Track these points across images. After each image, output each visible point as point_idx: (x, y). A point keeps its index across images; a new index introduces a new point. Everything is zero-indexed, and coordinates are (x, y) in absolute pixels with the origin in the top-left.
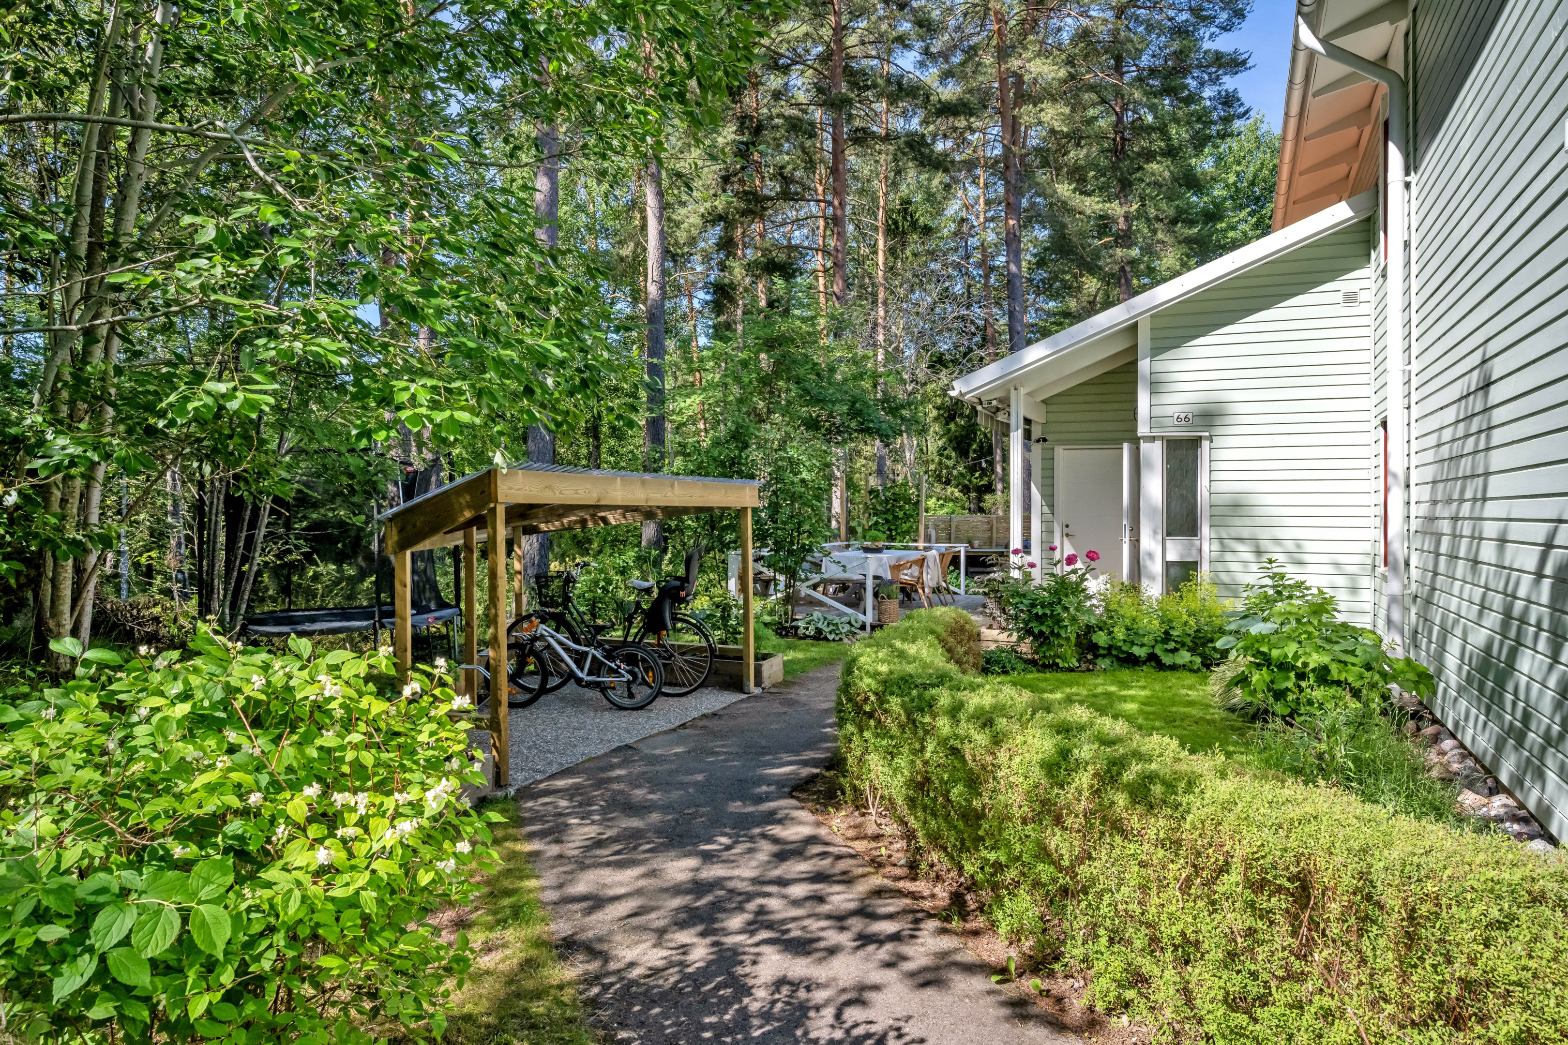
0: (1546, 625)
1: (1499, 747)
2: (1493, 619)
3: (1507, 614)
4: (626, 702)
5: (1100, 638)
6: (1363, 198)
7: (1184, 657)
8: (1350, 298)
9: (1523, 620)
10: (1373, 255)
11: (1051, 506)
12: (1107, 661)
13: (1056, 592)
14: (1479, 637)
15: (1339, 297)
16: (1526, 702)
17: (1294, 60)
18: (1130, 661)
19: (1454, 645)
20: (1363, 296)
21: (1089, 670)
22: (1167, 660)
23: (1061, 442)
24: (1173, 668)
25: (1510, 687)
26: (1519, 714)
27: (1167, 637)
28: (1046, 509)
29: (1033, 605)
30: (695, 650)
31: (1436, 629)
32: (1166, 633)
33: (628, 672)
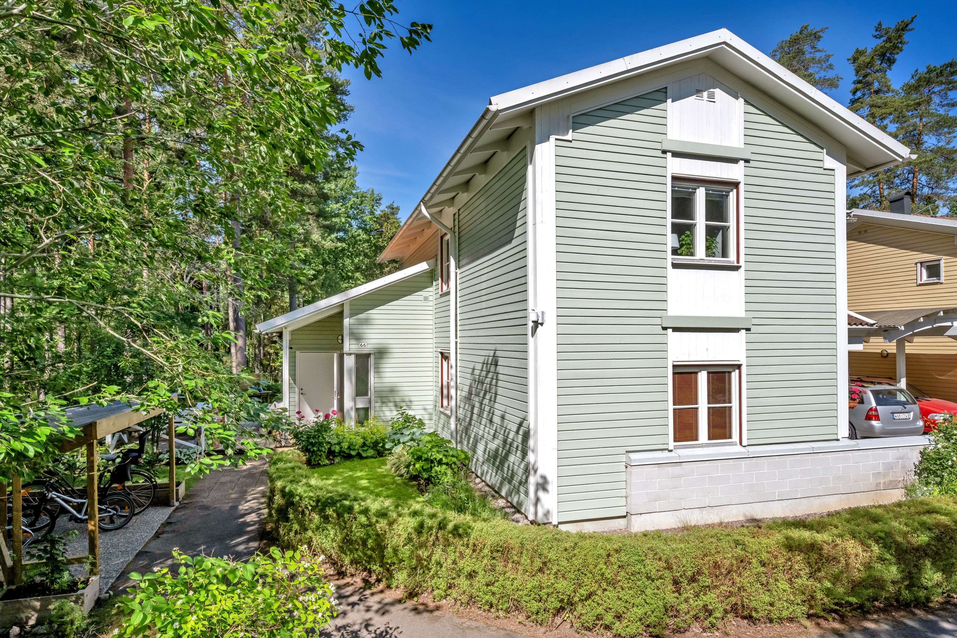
0: (520, 449)
1: (501, 484)
2: (498, 442)
3: (505, 441)
4: (110, 526)
5: (337, 449)
6: (432, 261)
7: (371, 452)
8: (426, 299)
9: (511, 445)
10: (434, 283)
11: (294, 380)
12: (339, 458)
13: (318, 431)
14: (493, 446)
15: (422, 298)
16: (512, 471)
17: (414, 211)
18: (348, 457)
19: (481, 448)
20: (431, 298)
21: (331, 464)
22: (364, 455)
23: (299, 349)
24: (366, 458)
25: (506, 465)
26: (509, 474)
27: (364, 444)
28: (292, 382)
29: (308, 438)
30: (142, 488)
31: (472, 440)
32: (364, 443)
33: (112, 509)
